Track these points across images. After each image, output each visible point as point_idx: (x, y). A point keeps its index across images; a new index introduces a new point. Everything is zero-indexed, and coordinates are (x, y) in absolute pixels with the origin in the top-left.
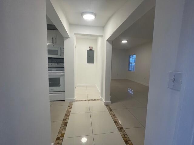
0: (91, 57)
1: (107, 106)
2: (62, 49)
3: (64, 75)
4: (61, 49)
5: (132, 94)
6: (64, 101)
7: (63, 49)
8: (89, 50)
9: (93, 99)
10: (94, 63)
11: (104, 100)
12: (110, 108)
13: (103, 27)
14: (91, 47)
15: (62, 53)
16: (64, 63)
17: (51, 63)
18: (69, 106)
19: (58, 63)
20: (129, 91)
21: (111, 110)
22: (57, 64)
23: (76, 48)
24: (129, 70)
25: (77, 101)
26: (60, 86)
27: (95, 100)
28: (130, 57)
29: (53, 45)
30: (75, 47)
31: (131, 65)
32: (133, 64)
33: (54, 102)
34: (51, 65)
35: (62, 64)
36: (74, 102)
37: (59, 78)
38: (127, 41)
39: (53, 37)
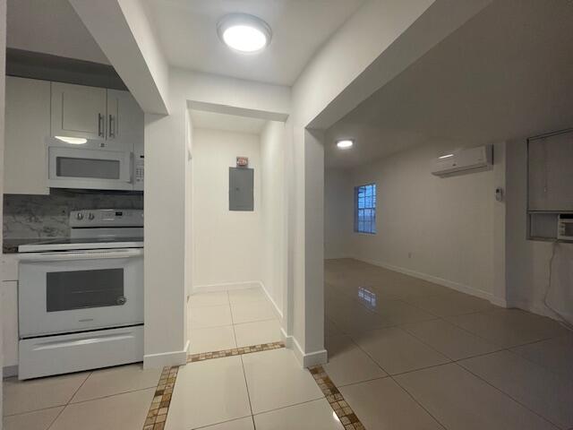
0: (242, 190)
1: (314, 371)
2: (137, 160)
3: (142, 257)
4: (132, 156)
5: (374, 305)
6: (137, 368)
7: (142, 157)
8: (235, 166)
9: (258, 343)
10: (253, 210)
11: (299, 347)
12: (327, 381)
13: (290, 87)
14: (243, 159)
15: (137, 173)
16: (142, 208)
17: (93, 212)
18: (158, 394)
19: (118, 211)
20: (361, 294)
21: (334, 391)
22: (117, 214)
23: (193, 161)
24: (357, 230)
25: (196, 359)
26: (122, 303)
27: (264, 347)
28: (357, 191)
29: (102, 140)
30: (190, 158)
31: (361, 214)
32: (368, 213)
33: (94, 375)
34: (92, 217)
35: (135, 212)
36: (180, 370)
37: (122, 270)
38: (353, 141)
39: (103, 114)
